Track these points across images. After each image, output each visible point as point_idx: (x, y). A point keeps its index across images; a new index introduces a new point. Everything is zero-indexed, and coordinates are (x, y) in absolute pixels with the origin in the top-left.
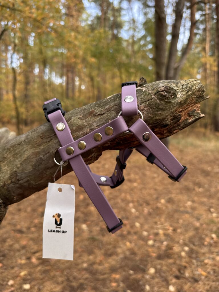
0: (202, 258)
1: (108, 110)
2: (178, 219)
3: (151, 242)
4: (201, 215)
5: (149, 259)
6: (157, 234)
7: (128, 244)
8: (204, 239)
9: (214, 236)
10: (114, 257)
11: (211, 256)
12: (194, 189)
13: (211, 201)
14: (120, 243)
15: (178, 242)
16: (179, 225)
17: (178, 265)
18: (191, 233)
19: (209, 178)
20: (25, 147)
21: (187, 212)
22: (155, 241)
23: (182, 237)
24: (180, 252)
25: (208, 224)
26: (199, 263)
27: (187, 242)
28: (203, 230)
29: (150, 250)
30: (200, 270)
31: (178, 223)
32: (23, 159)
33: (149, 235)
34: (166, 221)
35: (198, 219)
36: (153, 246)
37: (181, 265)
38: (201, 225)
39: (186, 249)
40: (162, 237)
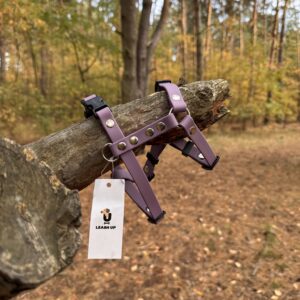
0: (196, 276)
1: (154, 108)
2: (164, 236)
3: (134, 268)
4: (190, 227)
5: (135, 288)
6: (141, 257)
7: (106, 274)
8: (196, 254)
9: (206, 249)
10: (91, 294)
11: (206, 273)
12: (179, 197)
13: (200, 209)
14: (96, 275)
15: (167, 263)
16: (167, 242)
17: (171, 289)
18: (181, 250)
19: (194, 183)
20: (69, 146)
21: (174, 226)
22: (139, 265)
23: (171, 256)
24: (171, 274)
25: (198, 237)
26: (193, 283)
27: (177, 261)
28: (194, 244)
29: (135, 278)
30: (195, 290)
31: (164, 239)
32: (68, 157)
33: (131, 260)
34: (150, 239)
35: (187, 232)
36: (138, 272)
37: (174, 289)
38: (191, 238)
39: (178, 269)
40: (148, 259)
